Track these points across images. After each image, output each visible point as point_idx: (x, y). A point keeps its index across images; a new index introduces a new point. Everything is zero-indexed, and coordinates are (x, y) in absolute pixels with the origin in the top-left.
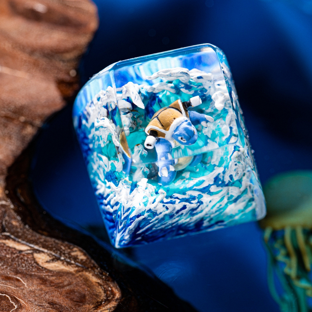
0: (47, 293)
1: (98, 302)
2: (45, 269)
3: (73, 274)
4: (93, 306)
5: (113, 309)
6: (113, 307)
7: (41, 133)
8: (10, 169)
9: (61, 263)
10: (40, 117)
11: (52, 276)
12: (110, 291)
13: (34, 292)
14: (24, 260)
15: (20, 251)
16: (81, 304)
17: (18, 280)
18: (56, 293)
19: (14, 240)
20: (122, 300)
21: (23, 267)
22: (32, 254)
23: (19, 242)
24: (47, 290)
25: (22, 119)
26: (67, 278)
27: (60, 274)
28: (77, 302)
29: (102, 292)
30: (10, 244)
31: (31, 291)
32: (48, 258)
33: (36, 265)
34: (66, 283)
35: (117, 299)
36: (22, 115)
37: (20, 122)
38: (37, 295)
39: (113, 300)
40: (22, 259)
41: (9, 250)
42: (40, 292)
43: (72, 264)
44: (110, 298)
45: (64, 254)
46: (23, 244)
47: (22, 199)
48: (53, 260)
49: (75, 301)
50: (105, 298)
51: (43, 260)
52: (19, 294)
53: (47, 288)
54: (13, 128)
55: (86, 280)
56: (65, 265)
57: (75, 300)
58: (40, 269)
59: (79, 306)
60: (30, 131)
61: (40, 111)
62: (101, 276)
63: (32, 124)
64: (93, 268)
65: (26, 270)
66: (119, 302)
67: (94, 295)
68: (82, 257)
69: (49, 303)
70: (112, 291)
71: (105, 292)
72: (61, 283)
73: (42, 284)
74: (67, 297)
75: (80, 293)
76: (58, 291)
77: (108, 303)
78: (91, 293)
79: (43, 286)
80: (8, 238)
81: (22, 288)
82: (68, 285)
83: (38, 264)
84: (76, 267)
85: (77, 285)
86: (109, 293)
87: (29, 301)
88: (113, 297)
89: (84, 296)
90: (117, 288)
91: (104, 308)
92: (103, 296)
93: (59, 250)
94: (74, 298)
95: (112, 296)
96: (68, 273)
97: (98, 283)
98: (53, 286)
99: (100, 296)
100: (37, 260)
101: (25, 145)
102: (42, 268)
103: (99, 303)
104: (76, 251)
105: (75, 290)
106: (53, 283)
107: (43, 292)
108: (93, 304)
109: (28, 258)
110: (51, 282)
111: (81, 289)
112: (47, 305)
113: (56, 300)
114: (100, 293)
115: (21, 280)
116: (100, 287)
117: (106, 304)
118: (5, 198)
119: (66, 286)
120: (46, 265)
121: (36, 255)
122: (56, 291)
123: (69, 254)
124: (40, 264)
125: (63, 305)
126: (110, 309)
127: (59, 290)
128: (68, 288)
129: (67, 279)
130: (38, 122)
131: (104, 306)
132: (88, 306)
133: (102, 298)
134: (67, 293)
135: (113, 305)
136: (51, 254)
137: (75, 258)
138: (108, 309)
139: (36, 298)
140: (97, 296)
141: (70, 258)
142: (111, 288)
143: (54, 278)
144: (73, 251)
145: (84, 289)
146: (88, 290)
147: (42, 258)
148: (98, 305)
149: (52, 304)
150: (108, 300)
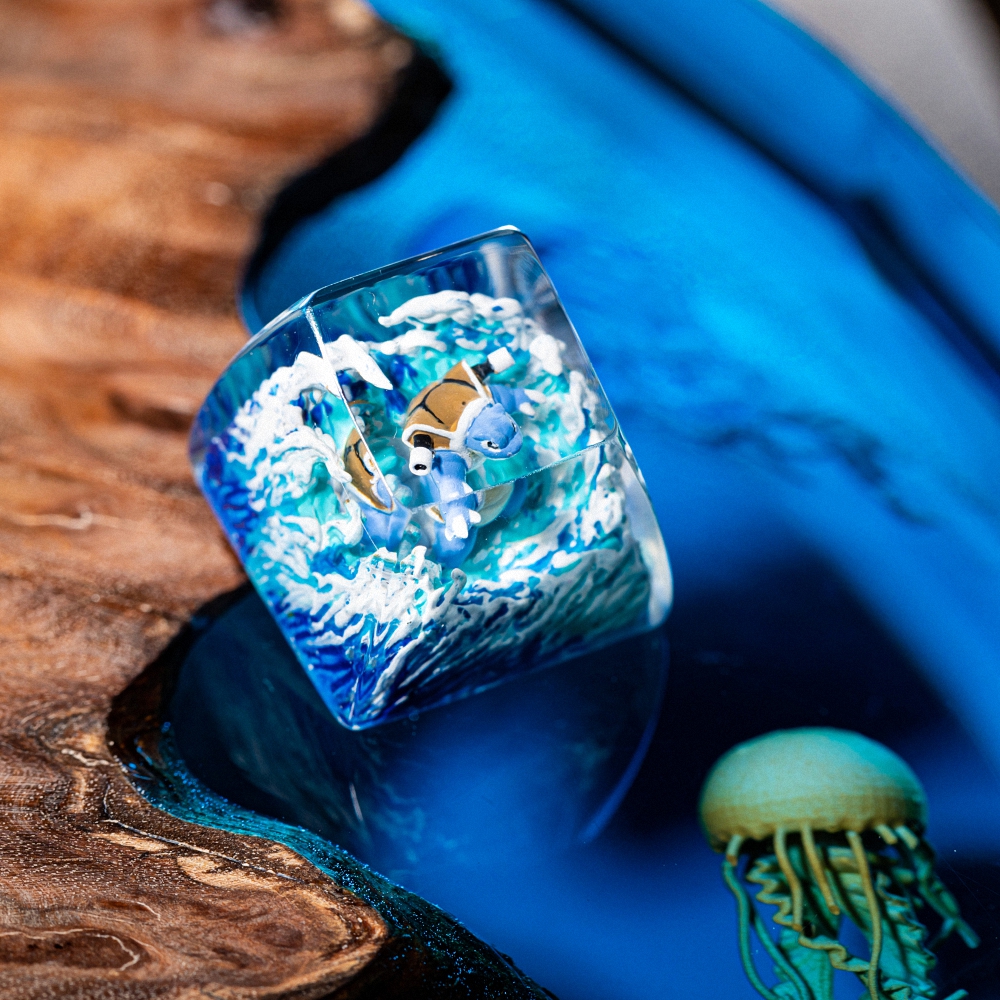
0: (209, 931)
1: (332, 946)
2: (205, 885)
3: (271, 895)
4: (320, 954)
5: (368, 959)
6: (370, 955)
8: (116, 701)
9: (241, 873)
10: (185, 603)
11: (222, 898)
12: (360, 924)
13: (178, 930)
14: (155, 869)
15: (145, 854)
16: (292, 950)
17: (141, 909)
18: (231, 931)
19: (130, 832)
20: (390, 941)
21: (151, 882)
22: (174, 858)
23: (140, 836)
24: (210, 926)
25: (146, 607)
26: (258, 901)
27: (240, 894)
28: (283, 946)
29: (342, 927)
30: (121, 839)
31: (171, 929)
32: (212, 865)
33: (183, 879)
34: (255, 911)
35: (378, 939)
36: (144, 600)
37: (142, 613)
38: (186, 934)
39: (369, 942)
40: (148, 867)
41: (118, 851)
42: (193, 930)
43: (270, 875)
44: (361, 938)
45: (250, 856)
46: (152, 839)
47: (149, 759)
48: (223, 869)
49: (278, 946)
50: (349, 938)
51: (199, 868)
52: (143, 935)
53: (209, 921)
54: (123, 624)
55: (304, 905)
56: (252, 878)
57: (277, 942)
58: (191, 885)
59: (288, 954)
60: (163, 630)
61: (186, 593)
62: (337, 896)
63: (168, 616)
64: (320, 881)
65: (159, 887)
66: (382, 945)
67: (324, 932)
68: (291, 861)
69: (215, 950)
70: (365, 925)
71: (348, 927)
72: (243, 911)
73: (198, 914)
74: (258, 938)
75: (288, 929)
76: (237, 927)
77: (358, 947)
78: (315, 930)
79: (200, 919)
80: (116, 828)
81: (151, 921)
82: (260, 914)
83: (188, 877)
84: (277, 881)
85: (280, 914)
86: (358, 927)
87: (168, 947)
88: (369, 936)
89: (299, 936)
90: (377, 919)
91: (346, 957)
92: (344, 934)
93: (237, 850)
94: (275, 940)
95: (365, 934)
96: (259, 893)
97: (332, 910)
98: (226, 917)
99: (338, 935)
100: (185, 869)
101: (154, 655)
102: (198, 882)
103: (336, 948)
104: (277, 851)
105: (278, 925)
106: (225, 911)
107: (200, 929)
108: (321, 949)
109: (163, 865)
110: (219, 910)
111: (291, 922)
112: (211, 953)
113: (229, 942)
114: (338, 928)
115: (148, 907)
116: (336, 917)
117: (351, 948)
118: (109, 755)
119: (254, 917)
120: (207, 879)
121: (181, 859)
122: (230, 926)
123: (261, 856)
124: (193, 875)
125: (249, 953)
126: (362, 958)
127: (239, 925)
128: (259, 920)
129: (258, 904)
130: (183, 613)
131: (346, 954)
132: (307, 953)
133: (341, 938)
134: (258, 930)
135: (369, 952)
136: (218, 857)
137: (277, 865)
138: (356, 959)
139: (184, 941)
140: (330, 934)
141: (262, 863)
142: (362, 918)
143: (226, 902)
144: (272, 852)
145: (299, 921)
146: (307, 924)
147: (197, 866)
148: (333, 952)
149: (223, 952)
150: (355, 942)
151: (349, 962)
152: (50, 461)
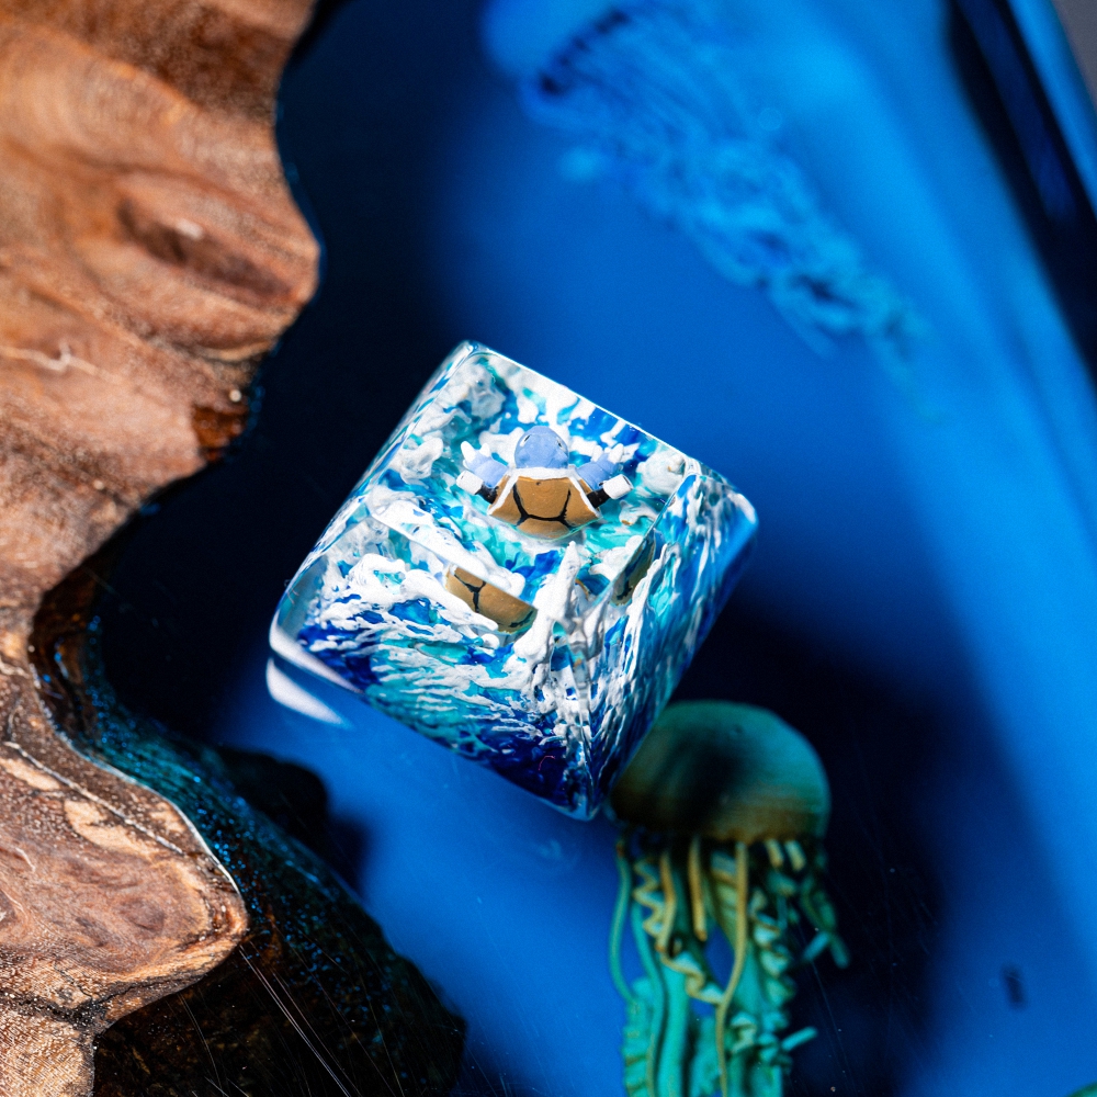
0: (78, 896)
1: (190, 935)
2: (85, 840)
3: (147, 863)
4: (176, 943)
5: (221, 957)
6: (223, 952)
7: (136, 524)
8: (48, 596)
9: (123, 831)
10: (138, 485)
11: (97, 858)
12: (223, 914)
13: (49, 889)
14: (42, 812)
15: (36, 792)
16: (151, 934)
17: (18, 857)
18: (100, 901)
19: (27, 761)
20: (247, 939)
21: (35, 827)
22: (62, 801)
23: (36, 768)
24: (80, 889)
25: (99, 484)
26: (132, 869)
27: (114, 856)
28: (144, 927)
29: (205, 913)
30: (17, 768)
31: (43, 887)
32: (97, 817)
33: (66, 828)
34: (126, 880)
35: (236, 936)
36: (99, 476)
37: (95, 490)
38: (55, 896)
39: (226, 936)
40: (36, 808)
41: (11, 784)
42: (63, 892)
43: (149, 838)
44: (220, 931)
45: (135, 812)
46: (46, 774)
47: (64, 671)
48: (106, 822)
49: (139, 926)
50: (208, 929)
51: (84, 818)
52: (14, 889)
53: (80, 884)
54: (74, 502)
55: (174, 880)
56: (131, 839)
57: (139, 922)
58: (72, 837)
59: (146, 938)
60: (110, 515)
61: (142, 474)
62: (209, 875)
63: (118, 501)
64: (195, 854)
65: (40, 835)
66: (239, 944)
67: (184, 917)
68: (173, 825)
69: (78, 920)
70: (227, 915)
71: (210, 915)
72: (115, 878)
73: (71, 874)
74: (123, 912)
75: (152, 908)
76: (105, 896)
77: (214, 942)
78: (177, 912)
79: (71, 880)
80: (14, 754)
81: (25, 874)
82: (131, 885)
83: (70, 827)
84: (155, 847)
85: (149, 889)
86: (220, 918)
87: (35, 908)
88: (228, 930)
89: (162, 917)
90: (240, 910)
91: (201, 952)
92: (205, 923)
93: (124, 802)
94: (137, 918)
95: (224, 926)
96: (133, 858)
97: (200, 892)
98: (97, 882)
99: (198, 923)
100: (70, 816)
101: (95, 546)
102: (79, 836)
103: (193, 939)
104: (163, 810)
105: (144, 900)
106: (98, 875)
107: (70, 892)
108: (178, 937)
109: (50, 808)
110: (93, 873)
111: (157, 900)
112: (74, 923)
113: (93, 913)
114: (199, 914)
115: (25, 856)
116: (202, 901)
117: (208, 941)
118: (25, 661)
119: (123, 886)
120: (88, 832)
121: (69, 804)
122: (99, 893)
123: (146, 814)
124: (76, 826)
125: (110, 930)
126: (216, 955)
127: (108, 893)
128: (128, 891)
129: (131, 873)
130: (133, 498)
131: (201, 947)
132: (165, 940)
133: (200, 928)
134: (124, 904)
135: (224, 949)
136: (105, 808)
137: (159, 828)
138: (210, 955)
139: (52, 903)
140: (191, 920)
141: (145, 823)
142: (227, 907)
143: (100, 864)
144: (157, 810)
145: (164, 899)
146: (173, 904)
147: (82, 814)
148: (190, 942)
149: (85, 923)
150: (214, 935)
151: (203, 958)
152: (43, 280)
